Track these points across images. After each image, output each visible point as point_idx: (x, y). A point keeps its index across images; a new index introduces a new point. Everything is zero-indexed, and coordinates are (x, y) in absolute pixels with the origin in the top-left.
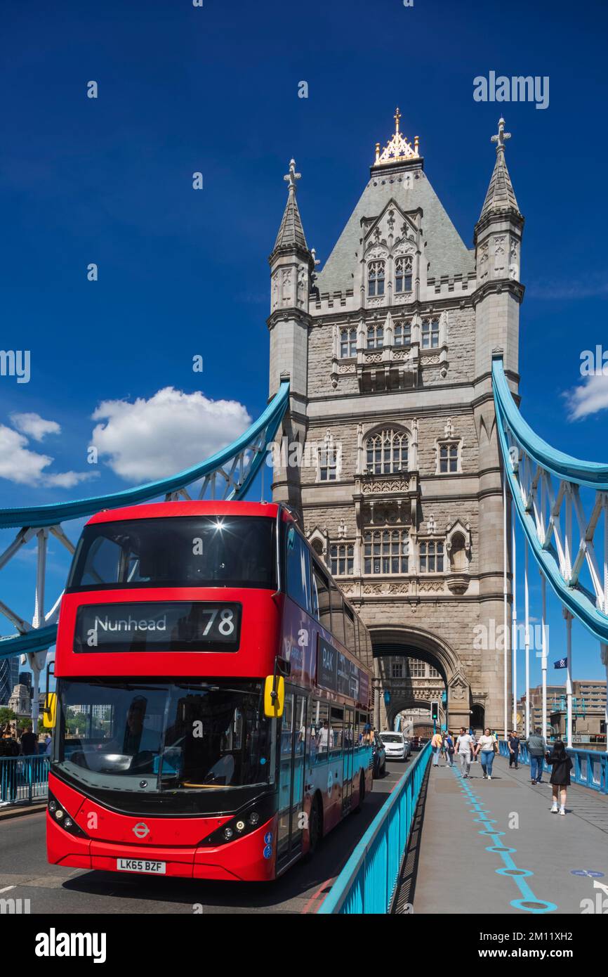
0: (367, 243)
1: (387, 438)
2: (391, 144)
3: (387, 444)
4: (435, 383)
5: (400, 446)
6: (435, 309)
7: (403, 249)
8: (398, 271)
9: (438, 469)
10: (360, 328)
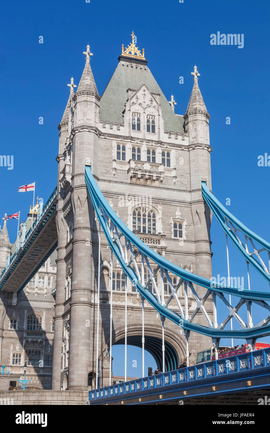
0: (131, 102)
1: (144, 212)
2: (130, 47)
3: (144, 215)
4: (169, 187)
5: (152, 218)
6: (169, 147)
7: (151, 111)
8: (148, 121)
9: (173, 235)
10: (129, 146)
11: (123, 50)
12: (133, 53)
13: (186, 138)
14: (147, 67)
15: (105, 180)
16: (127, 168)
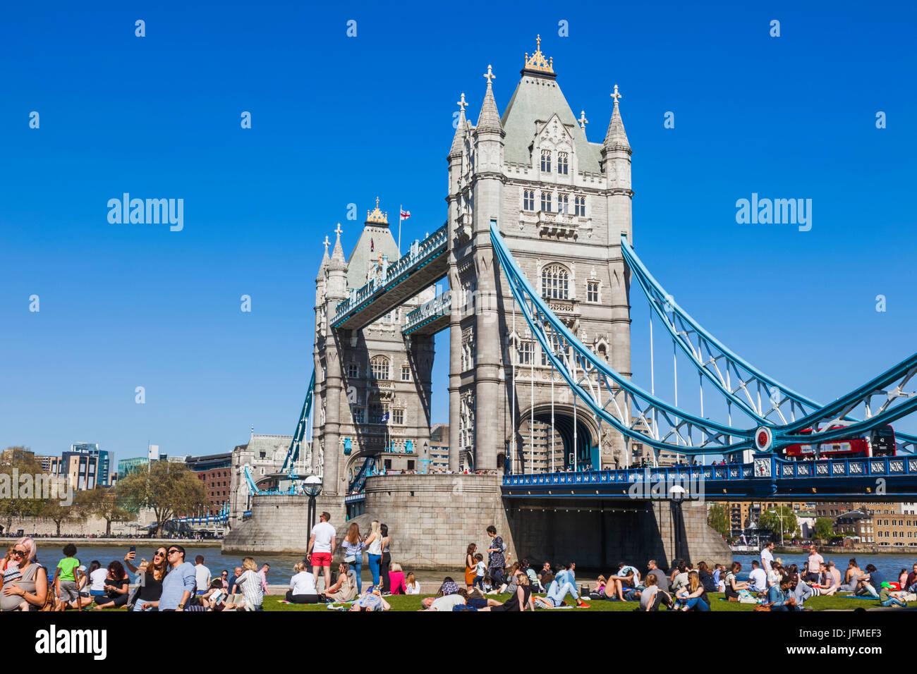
0: (541, 136)
1: (555, 272)
2: (535, 56)
3: (555, 276)
4: (585, 242)
5: (563, 279)
6: (583, 192)
7: (563, 147)
8: (560, 160)
9: (587, 299)
10: (538, 193)
11: (527, 60)
12: (539, 64)
13: (603, 180)
14: (555, 83)
15: (511, 236)
16: (536, 220)
